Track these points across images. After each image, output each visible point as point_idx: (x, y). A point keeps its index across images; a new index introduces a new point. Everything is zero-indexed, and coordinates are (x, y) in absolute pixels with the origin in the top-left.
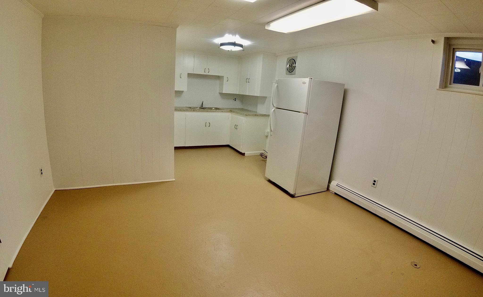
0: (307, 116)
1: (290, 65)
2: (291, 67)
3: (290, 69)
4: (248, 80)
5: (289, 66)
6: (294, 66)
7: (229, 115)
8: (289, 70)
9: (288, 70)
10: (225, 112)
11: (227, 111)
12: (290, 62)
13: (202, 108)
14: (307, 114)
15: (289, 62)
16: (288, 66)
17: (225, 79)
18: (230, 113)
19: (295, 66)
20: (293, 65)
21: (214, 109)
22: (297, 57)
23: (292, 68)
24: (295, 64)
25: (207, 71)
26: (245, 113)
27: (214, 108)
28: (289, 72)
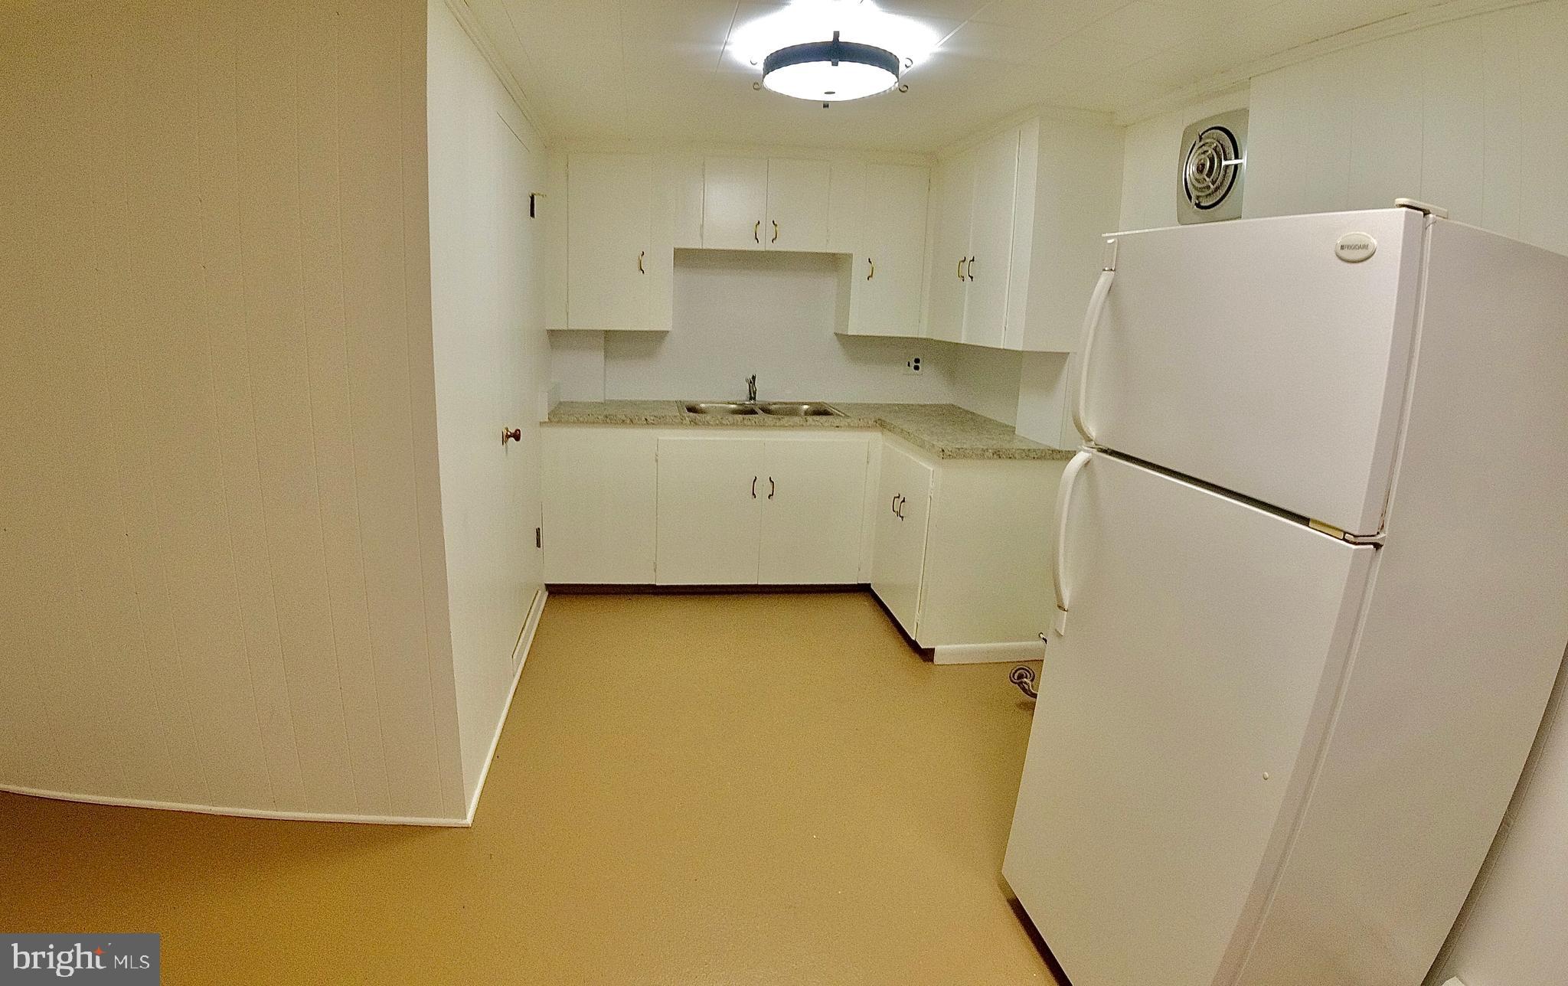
0: (1372, 560)
1: (1203, 165)
2: (1209, 174)
3: (1201, 190)
4: (967, 269)
5: (1200, 169)
6: (1227, 167)
7: (873, 441)
8: (1198, 197)
9: (1190, 197)
10: (850, 427)
11: (861, 423)
12: (1205, 148)
13: (751, 410)
14: (1377, 546)
15: (1196, 147)
16: (1192, 169)
17: (859, 269)
18: (880, 434)
19: (1236, 166)
20: (1224, 163)
21: (806, 413)
22: (1245, 112)
23: (1218, 182)
24: (1237, 157)
25: (766, 232)
26: (940, 445)
27: (806, 407)
28: (1198, 205)
